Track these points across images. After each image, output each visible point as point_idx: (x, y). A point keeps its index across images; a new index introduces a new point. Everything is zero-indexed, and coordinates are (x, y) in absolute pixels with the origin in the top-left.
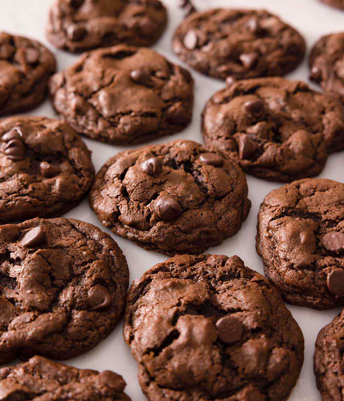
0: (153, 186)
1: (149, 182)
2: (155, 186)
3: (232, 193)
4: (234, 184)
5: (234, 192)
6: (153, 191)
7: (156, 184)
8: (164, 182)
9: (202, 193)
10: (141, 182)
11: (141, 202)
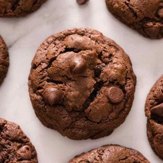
0: (63, 76)
1: (64, 73)
2: (65, 78)
3: (96, 124)
4: (105, 121)
5: (98, 125)
6: (60, 79)
7: (67, 77)
8: (73, 80)
9: (82, 107)
10: (60, 69)
11: (49, 76)
